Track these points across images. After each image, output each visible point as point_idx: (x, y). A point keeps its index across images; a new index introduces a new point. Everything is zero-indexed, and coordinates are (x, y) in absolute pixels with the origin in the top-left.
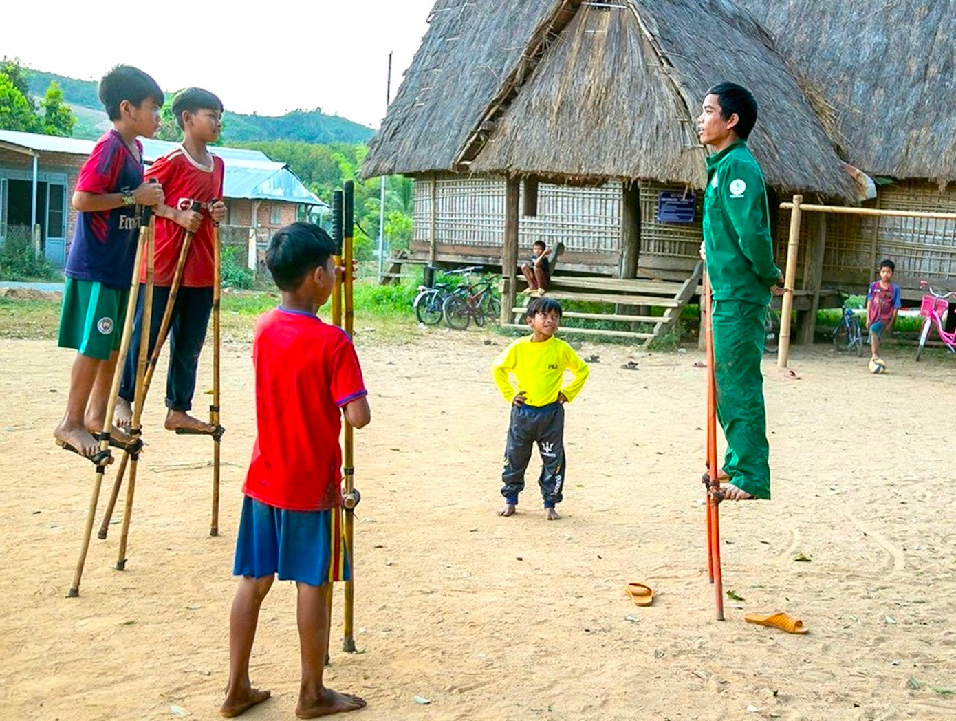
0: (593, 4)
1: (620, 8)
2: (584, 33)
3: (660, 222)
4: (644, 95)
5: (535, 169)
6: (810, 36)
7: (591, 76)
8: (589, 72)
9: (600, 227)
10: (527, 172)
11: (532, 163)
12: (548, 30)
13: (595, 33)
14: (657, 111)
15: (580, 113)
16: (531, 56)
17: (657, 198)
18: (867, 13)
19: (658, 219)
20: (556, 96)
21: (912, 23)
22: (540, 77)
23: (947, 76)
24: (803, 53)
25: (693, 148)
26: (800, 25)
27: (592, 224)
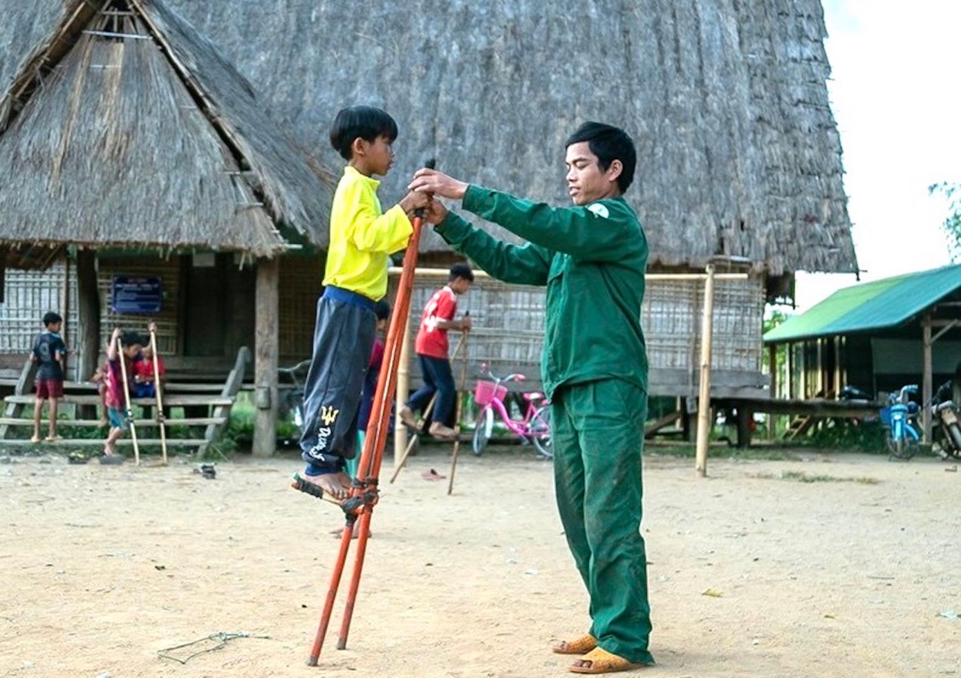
0: (98, 33)
1: (137, 39)
2: (88, 68)
3: (115, 313)
4: (179, 145)
5: (30, 237)
6: (291, 95)
7: (105, 120)
8: (102, 115)
9: (33, 322)
10: (17, 242)
11: (24, 229)
12: (42, 62)
13: (104, 68)
14: (199, 163)
15: (92, 166)
16: (17, 95)
17: (109, 284)
18: (356, 72)
19: (114, 309)
20: (56, 143)
21: (410, 82)
22: (30, 121)
23: (459, 140)
24: (286, 113)
25: (250, 208)
26: (277, 83)
27: (21, 318)
